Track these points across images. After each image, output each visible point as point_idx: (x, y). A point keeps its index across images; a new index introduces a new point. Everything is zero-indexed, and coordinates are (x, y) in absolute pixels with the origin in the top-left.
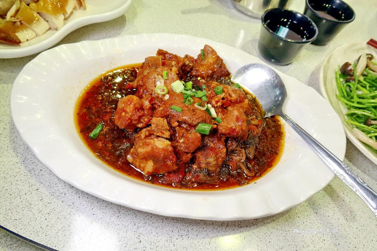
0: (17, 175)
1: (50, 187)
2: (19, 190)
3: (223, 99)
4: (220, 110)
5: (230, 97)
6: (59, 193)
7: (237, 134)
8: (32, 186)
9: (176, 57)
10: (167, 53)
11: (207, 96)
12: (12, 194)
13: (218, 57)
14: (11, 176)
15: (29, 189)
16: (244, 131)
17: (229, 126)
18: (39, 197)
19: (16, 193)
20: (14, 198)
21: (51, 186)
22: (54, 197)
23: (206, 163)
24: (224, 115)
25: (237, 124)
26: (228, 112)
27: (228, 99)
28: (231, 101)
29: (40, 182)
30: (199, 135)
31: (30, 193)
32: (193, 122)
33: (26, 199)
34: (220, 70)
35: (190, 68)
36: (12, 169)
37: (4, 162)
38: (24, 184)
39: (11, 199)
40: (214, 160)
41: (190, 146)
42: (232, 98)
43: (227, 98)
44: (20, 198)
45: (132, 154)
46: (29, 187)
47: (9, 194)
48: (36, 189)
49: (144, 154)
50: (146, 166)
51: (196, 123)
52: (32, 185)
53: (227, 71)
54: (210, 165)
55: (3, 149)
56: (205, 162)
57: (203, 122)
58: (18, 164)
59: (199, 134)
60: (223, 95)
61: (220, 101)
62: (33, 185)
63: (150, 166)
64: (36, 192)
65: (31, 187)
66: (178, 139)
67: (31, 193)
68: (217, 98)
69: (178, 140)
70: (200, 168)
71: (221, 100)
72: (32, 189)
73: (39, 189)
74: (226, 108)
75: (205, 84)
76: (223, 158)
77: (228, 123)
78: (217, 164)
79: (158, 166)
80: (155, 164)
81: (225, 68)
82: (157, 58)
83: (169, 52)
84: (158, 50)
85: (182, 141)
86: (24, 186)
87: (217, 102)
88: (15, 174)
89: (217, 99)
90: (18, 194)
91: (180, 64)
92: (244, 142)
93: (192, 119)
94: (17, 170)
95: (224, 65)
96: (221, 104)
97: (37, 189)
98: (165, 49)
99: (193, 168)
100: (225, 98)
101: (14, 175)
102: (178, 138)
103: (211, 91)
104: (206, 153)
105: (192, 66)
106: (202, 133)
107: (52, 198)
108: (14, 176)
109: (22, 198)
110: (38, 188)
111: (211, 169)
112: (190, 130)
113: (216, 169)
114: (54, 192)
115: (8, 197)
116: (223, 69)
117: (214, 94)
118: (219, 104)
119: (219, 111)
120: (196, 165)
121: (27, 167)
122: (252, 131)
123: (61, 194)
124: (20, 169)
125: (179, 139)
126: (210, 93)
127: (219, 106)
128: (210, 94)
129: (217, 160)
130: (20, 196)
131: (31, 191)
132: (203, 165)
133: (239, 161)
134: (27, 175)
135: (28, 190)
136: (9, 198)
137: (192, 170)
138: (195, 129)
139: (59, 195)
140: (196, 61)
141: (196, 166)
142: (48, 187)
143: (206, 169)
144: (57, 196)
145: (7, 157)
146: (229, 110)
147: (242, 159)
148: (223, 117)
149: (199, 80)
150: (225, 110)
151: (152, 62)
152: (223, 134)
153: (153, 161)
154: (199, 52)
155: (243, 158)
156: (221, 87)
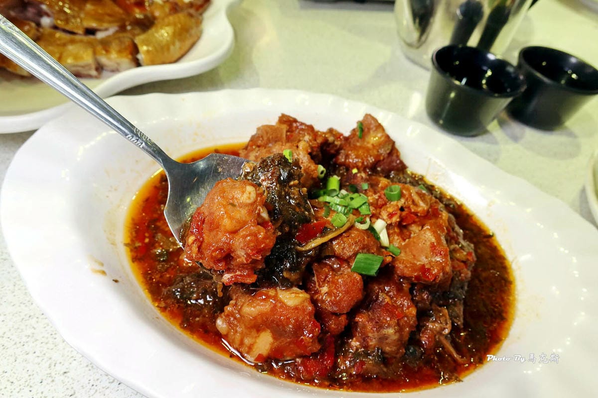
0: (27, 342)
1: (90, 368)
2: (30, 373)
3: (402, 209)
4: (397, 230)
5: (415, 207)
6: (108, 381)
7: (435, 280)
8: (55, 366)
9: (311, 128)
10: (295, 121)
11: (371, 204)
12: (15, 381)
13: (388, 137)
14: (15, 344)
15: (49, 371)
16: (447, 273)
17: (418, 263)
18: (67, 389)
19: (24, 380)
20: (18, 390)
21: (92, 367)
22: (96, 391)
23: (380, 338)
24: (404, 240)
25: (433, 260)
26: (411, 233)
27: (410, 210)
28: (416, 214)
29: (72, 357)
30: (358, 278)
31: (50, 379)
32: (345, 251)
33: (42, 393)
34: (389, 160)
35: (335, 148)
36: (20, 330)
37: (5, 315)
38: (40, 359)
39: (11, 392)
40: (395, 333)
41: (341, 299)
42: (420, 209)
43: (409, 208)
44: (30, 391)
45: (228, 316)
46: (50, 367)
47: (8, 381)
48: (62, 372)
49: (255, 318)
50: (255, 342)
51: (351, 254)
52: (55, 364)
53: (402, 162)
54: (387, 341)
55: (5, 288)
56: (378, 335)
57: (365, 250)
58: (32, 318)
59: (358, 275)
60: (402, 202)
61: (396, 214)
62: (58, 362)
63: (264, 343)
64: (62, 378)
65: (53, 367)
66: (317, 287)
67: (53, 381)
68: (390, 207)
69: (317, 290)
70: (366, 347)
71: (399, 212)
72: (56, 371)
73: (68, 372)
74: (406, 227)
75: (366, 180)
76: (411, 327)
77: (414, 256)
78: (400, 339)
79: (283, 344)
80: (275, 338)
81: (398, 157)
82: (278, 128)
83: (299, 119)
84: (280, 115)
85: (325, 289)
86: (39, 364)
87: (391, 215)
88: (24, 339)
89: (390, 210)
90: (26, 381)
91: (319, 140)
92: (445, 292)
93: (343, 245)
94: (29, 332)
95: (397, 151)
96: (398, 220)
97: (65, 373)
98: (293, 115)
99: (351, 347)
100: (406, 207)
101: (22, 342)
102: (317, 284)
103: (378, 194)
104: (377, 316)
105: (338, 147)
106: (363, 273)
107: (92, 392)
108: (22, 344)
109: (34, 390)
110: (67, 369)
111: (387, 349)
112: (339, 269)
113: (398, 349)
114: (98, 380)
115: (6, 388)
116: (394, 157)
117: (385, 199)
118: (395, 219)
119: (395, 232)
120: (357, 340)
121: (48, 325)
122: (458, 273)
123: (112, 382)
124: (35, 329)
125: (319, 285)
126: (377, 198)
127: (396, 223)
128: (377, 200)
129: (400, 330)
130: (31, 387)
131: (53, 374)
132: (372, 343)
133: (440, 333)
134: (46, 341)
135: (47, 374)
136: (7, 391)
137: (349, 349)
138: (350, 267)
139: (108, 385)
140: (346, 139)
141: (358, 343)
142: (87, 369)
143: (378, 349)
144: (103, 388)
145: (12, 304)
146: (412, 231)
147: (444, 329)
148: (403, 244)
149: (356, 174)
150: (405, 231)
151: (269, 135)
152: (404, 278)
153: (271, 332)
154: (355, 126)
155: (448, 325)
156: (397, 188)
